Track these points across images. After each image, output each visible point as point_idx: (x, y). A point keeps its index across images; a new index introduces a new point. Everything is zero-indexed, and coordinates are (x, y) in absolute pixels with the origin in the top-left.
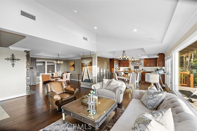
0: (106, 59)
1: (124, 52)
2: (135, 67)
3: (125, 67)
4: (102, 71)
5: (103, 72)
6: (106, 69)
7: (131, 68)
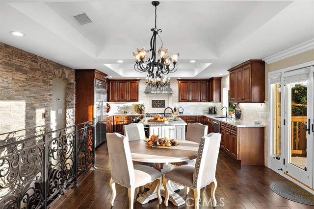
0: (59, 66)
1: (155, 33)
2: (155, 104)
3: (126, 101)
4: (40, 121)
5: (47, 126)
6: (61, 111)
7: (146, 106)
